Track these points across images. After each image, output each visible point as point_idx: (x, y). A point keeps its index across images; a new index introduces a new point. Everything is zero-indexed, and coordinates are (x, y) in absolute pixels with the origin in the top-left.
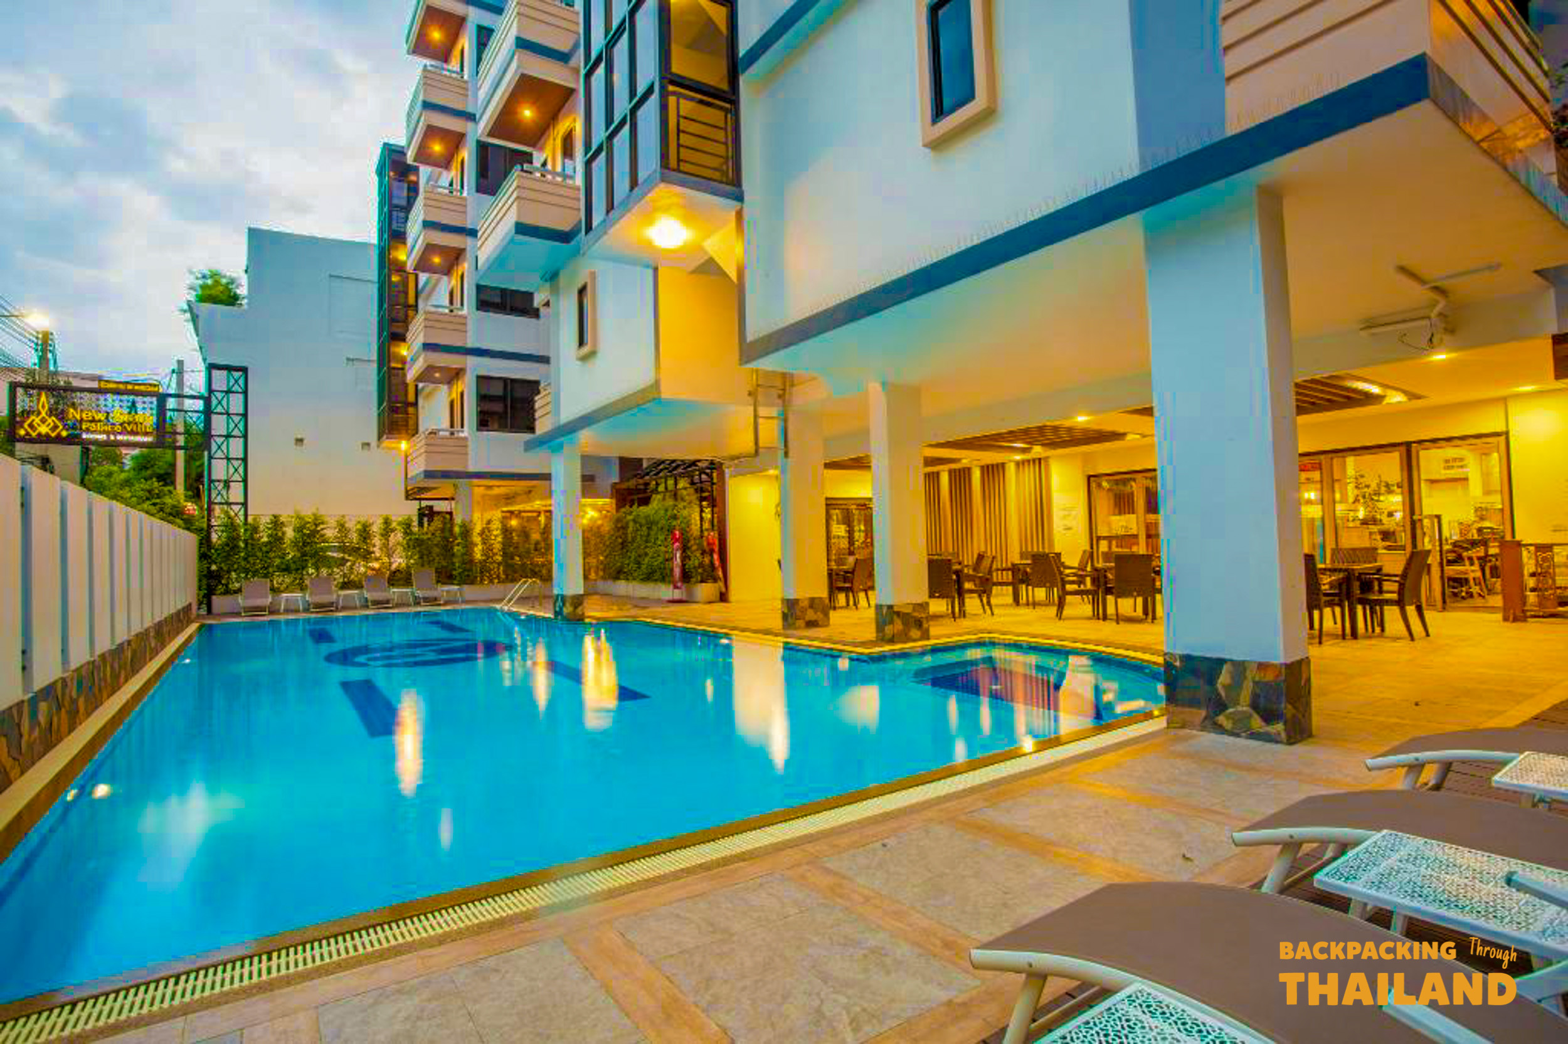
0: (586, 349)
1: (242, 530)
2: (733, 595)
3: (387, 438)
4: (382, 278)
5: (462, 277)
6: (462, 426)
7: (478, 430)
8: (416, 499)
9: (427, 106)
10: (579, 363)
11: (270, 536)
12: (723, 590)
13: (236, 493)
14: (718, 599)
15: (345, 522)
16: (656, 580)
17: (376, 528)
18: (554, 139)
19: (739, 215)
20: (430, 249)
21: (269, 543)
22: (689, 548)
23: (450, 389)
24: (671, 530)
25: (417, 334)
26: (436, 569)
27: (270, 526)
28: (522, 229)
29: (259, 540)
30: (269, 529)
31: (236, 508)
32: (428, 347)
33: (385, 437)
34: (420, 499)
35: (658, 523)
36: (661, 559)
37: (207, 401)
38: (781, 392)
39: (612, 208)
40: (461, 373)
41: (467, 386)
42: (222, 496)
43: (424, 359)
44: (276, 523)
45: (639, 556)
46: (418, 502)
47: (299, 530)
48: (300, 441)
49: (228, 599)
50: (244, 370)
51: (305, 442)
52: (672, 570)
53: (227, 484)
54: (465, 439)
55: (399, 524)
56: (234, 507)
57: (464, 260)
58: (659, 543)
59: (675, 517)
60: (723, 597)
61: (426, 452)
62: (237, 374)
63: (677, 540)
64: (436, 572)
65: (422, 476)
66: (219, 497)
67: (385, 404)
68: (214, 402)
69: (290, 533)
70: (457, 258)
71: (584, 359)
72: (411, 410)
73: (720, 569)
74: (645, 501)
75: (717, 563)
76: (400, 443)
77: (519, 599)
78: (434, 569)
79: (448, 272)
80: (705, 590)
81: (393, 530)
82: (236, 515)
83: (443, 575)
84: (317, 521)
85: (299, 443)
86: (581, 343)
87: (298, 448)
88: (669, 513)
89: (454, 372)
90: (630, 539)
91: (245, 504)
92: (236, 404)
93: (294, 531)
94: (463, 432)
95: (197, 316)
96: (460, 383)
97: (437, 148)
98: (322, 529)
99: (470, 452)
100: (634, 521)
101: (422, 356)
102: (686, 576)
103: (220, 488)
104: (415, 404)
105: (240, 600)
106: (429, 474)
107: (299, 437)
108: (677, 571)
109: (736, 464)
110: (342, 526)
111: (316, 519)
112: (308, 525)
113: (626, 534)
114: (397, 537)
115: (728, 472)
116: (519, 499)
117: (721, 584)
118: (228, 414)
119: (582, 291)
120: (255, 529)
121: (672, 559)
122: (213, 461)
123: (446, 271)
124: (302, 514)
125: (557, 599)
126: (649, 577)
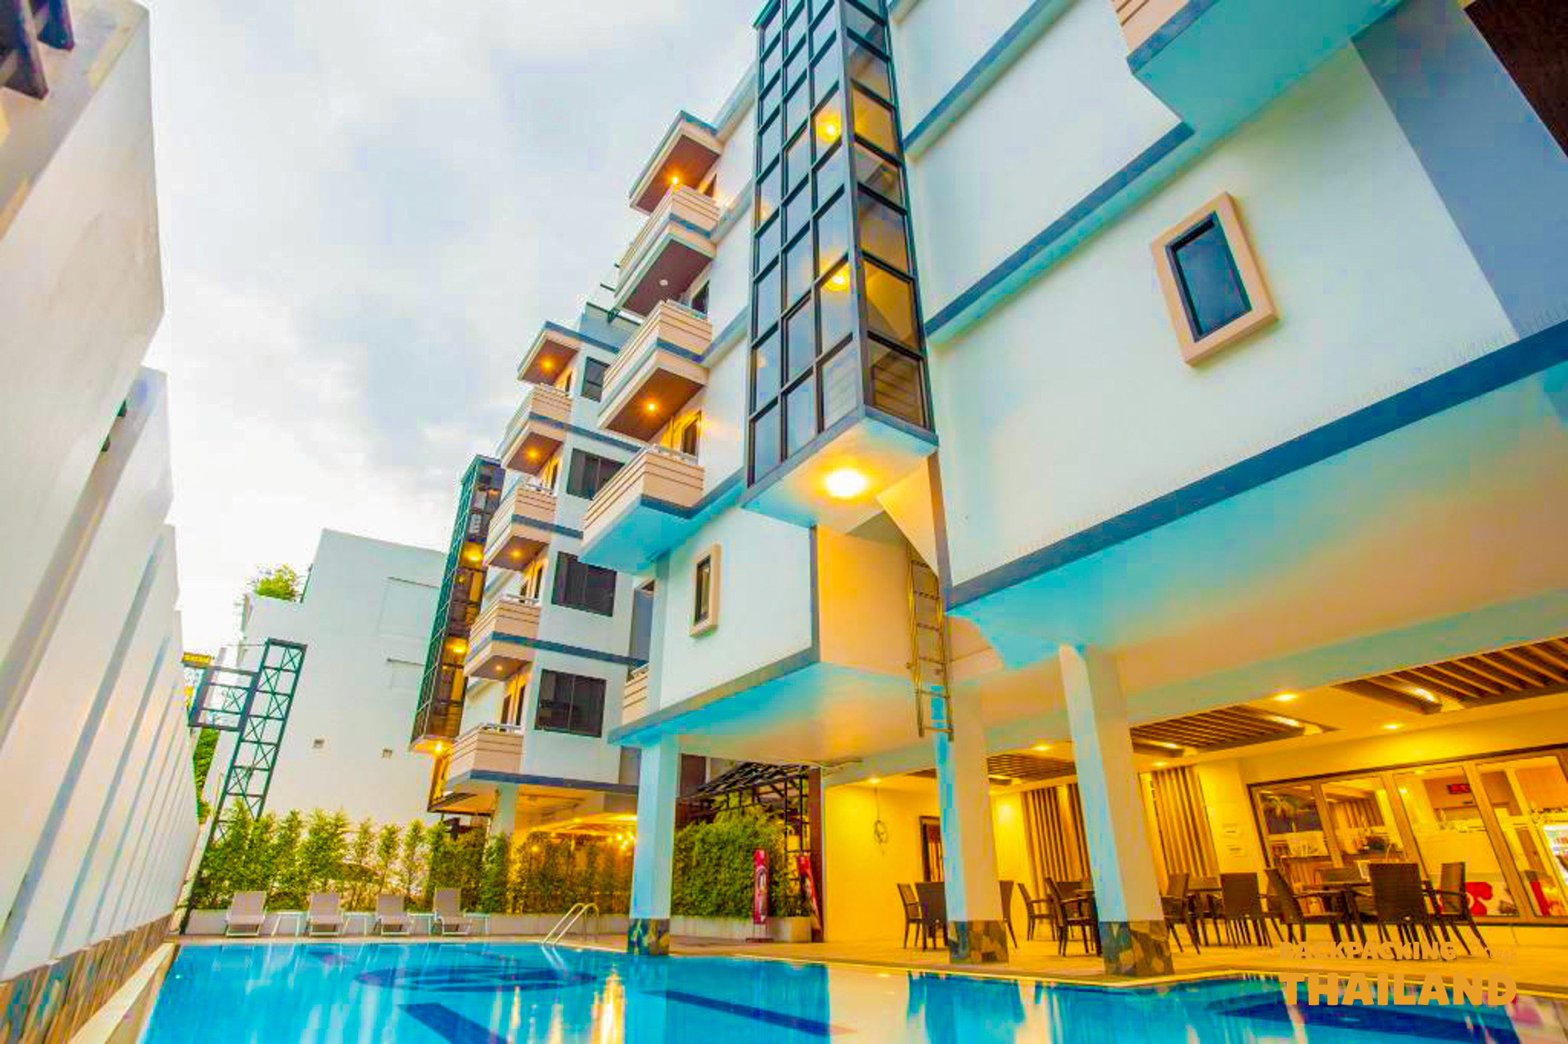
0: (705, 624)
1: (252, 828)
2: (830, 933)
3: (425, 738)
4: (450, 575)
5: (540, 571)
6: (518, 723)
7: (536, 728)
8: (438, 811)
9: (534, 417)
10: (692, 640)
11: (282, 837)
12: (818, 926)
13: (256, 785)
14: (810, 938)
15: (368, 827)
16: (727, 915)
17: (403, 836)
18: (674, 431)
19: (933, 460)
20: (515, 541)
21: (279, 845)
22: (777, 872)
23: (507, 686)
24: (752, 851)
25: (484, 626)
26: (463, 890)
27: (284, 825)
28: (647, 502)
29: (268, 841)
30: (283, 828)
31: (252, 800)
32: (497, 636)
33: (423, 736)
34: (444, 812)
35: (733, 842)
36: (737, 887)
37: (256, 677)
38: (939, 667)
39: (786, 457)
40: (525, 668)
41: (531, 681)
42: (241, 786)
43: (493, 647)
44: (293, 823)
45: (707, 883)
46: (439, 815)
47: (315, 832)
48: (319, 742)
49: (212, 915)
50: (302, 648)
51: (325, 744)
52: (752, 899)
53: (250, 771)
54: (521, 737)
55: (430, 831)
56: (249, 799)
57: (543, 557)
58: (736, 866)
59: (756, 834)
60: (817, 936)
61: (478, 749)
62: (294, 652)
63: (761, 862)
64: (462, 895)
65: (469, 776)
66: (237, 786)
67: (429, 702)
68: (263, 678)
69: (305, 836)
70: (537, 554)
71: (699, 636)
72: (453, 710)
73: (814, 900)
74: (710, 819)
75: (810, 891)
76: (435, 745)
77: (567, 933)
78: (460, 890)
79: (523, 566)
80: (792, 926)
81: (421, 839)
82: (250, 809)
83: (470, 901)
84: (339, 824)
85: (318, 745)
86: (699, 616)
87: (317, 750)
88: (749, 830)
89: (517, 665)
90: (694, 863)
91: (263, 798)
92: (284, 683)
93: (310, 832)
94: (519, 729)
95: (251, 608)
96: (521, 678)
97: (533, 454)
98: (343, 832)
99: (524, 752)
100: (703, 840)
101: (490, 645)
102: (772, 909)
103: (241, 775)
104: (460, 704)
105: (228, 916)
106: (477, 775)
107: (318, 738)
108: (760, 902)
109: (837, 772)
110: (365, 831)
111: (338, 819)
112: (328, 827)
113: (690, 858)
114: (424, 849)
115: (823, 781)
116: (558, 815)
117: (814, 919)
118: (274, 693)
119: (703, 564)
120: (267, 827)
121: (753, 885)
122: (242, 744)
123: (520, 567)
124: (324, 814)
125: (635, 925)
126: (719, 911)
